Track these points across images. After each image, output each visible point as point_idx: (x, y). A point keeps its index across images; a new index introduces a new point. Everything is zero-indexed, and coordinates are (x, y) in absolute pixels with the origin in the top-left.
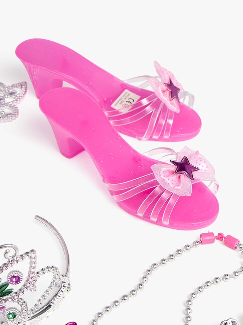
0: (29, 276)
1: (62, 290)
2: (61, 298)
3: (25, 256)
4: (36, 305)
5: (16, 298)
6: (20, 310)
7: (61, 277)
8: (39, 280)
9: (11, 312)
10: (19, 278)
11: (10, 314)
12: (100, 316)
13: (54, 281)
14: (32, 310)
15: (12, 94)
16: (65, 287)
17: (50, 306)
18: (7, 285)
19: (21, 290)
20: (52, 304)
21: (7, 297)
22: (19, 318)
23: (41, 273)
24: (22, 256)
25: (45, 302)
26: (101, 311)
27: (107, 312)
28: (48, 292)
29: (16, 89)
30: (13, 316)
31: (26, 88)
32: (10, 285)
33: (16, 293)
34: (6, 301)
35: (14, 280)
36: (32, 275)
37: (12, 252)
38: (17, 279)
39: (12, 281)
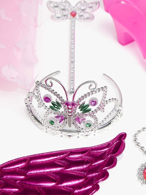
0: (102, 102)
1: (118, 115)
2: (117, 119)
3: (101, 90)
4: (103, 121)
5: (92, 114)
6: (93, 123)
7: (119, 106)
8: (106, 105)
9: (88, 123)
10: (96, 102)
11: (88, 124)
12: (139, 132)
13: (115, 108)
14: (100, 123)
15: (91, 7)
16: (120, 113)
17: (110, 123)
18: (88, 106)
19: (95, 110)
20: (111, 122)
21: (87, 113)
22: (92, 127)
23: (108, 101)
24: (99, 89)
25: (108, 120)
26: (140, 130)
27: (143, 131)
28: (110, 114)
29: (93, 5)
30: (89, 125)
31: (99, 5)
32: (90, 106)
33: (93, 111)
34: (86, 115)
35: (93, 103)
36: (103, 102)
37: (93, 86)
38: (95, 102)
39: (91, 104)
